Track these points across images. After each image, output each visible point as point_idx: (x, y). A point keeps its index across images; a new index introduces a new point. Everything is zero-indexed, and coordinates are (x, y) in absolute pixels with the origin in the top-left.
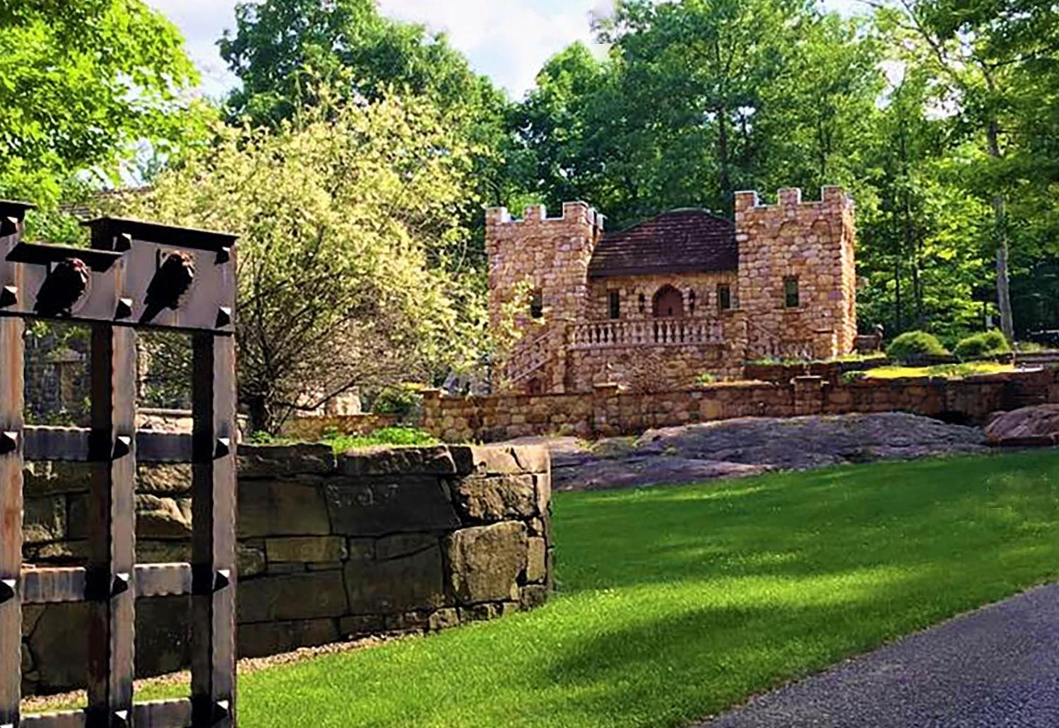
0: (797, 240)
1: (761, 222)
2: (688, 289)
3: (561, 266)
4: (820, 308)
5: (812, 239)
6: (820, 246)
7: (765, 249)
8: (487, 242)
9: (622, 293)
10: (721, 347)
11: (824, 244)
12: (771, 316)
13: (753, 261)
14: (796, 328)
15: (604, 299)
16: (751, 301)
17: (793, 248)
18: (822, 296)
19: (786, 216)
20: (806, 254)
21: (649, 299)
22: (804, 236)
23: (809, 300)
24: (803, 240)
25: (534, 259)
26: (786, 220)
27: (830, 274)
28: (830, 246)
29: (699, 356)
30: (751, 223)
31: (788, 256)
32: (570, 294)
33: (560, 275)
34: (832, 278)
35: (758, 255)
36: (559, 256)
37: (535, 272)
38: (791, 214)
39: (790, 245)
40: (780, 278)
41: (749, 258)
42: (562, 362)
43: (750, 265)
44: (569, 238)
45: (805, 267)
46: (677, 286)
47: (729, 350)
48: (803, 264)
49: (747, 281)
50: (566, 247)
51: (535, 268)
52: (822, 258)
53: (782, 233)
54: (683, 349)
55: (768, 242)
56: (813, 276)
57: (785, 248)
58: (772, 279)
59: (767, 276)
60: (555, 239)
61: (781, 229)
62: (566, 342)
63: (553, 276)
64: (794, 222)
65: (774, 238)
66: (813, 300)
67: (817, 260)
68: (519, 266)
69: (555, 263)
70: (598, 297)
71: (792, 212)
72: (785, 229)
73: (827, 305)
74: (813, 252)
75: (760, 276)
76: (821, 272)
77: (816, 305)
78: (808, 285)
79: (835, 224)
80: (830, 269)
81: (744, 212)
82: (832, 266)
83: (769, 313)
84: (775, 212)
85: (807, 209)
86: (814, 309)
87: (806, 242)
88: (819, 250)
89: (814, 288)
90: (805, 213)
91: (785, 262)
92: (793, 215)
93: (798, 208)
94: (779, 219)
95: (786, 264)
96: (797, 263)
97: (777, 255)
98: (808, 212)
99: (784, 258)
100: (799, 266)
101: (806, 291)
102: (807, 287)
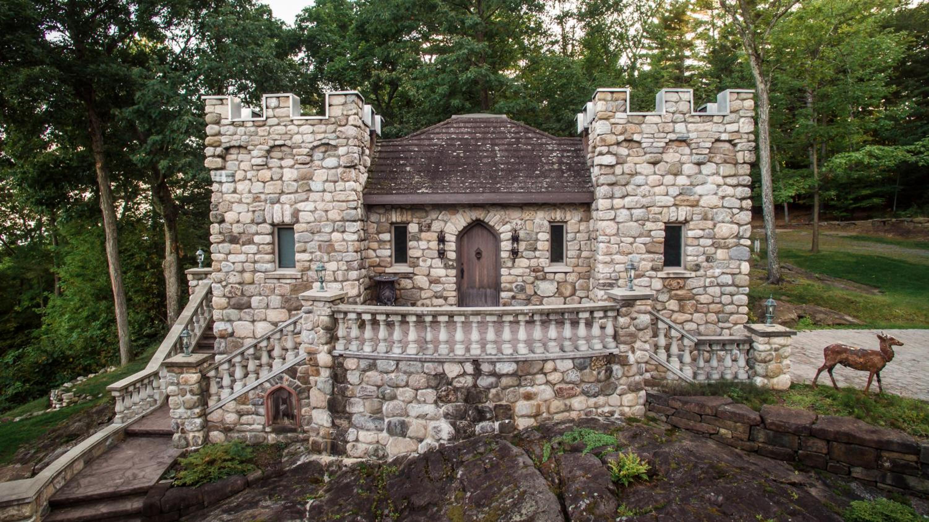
0: (689, 168)
1: (636, 137)
2: (508, 227)
3: (324, 191)
4: (717, 271)
5: (709, 168)
6: (720, 180)
7: (639, 179)
8: (209, 151)
9: (413, 228)
10: (611, 359)
11: (724, 177)
12: (644, 281)
13: (623, 197)
14: (680, 300)
15: (386, 237)
16: (618, 258)
17: (682, 180)
18: (721, 254)
19: (674, 132)
20: (699, 190)
21: (451, 238)
22: (699, 164)
23: (702, 258)
24: (695, 169)
25: (281, 179)
26: (673, 136)
27: (732, 222)
28: (733, 181)
29: (574, 376)
30: (621, 138)
31: (674, 191)
32: (336, 236)
33: (321, 206)
34: (735, 227)
35: (630, 188)
36: (320, 175)
37: (283, 198)
38: (680, 128)
39: (676, 175)
40: (660, 225)
41: (617, 191)
42: (325, 373)
43: (617, 202)
44: (336, 147)
45: (697, 210)
46: (491, 223)
47: (623, 362)
48: (695, 204)
49: (610, 228)
50: (331, 162)
51: (282, 193)
52: (723, 197)
53: (665, 157)
54: (549, 366)
55: (646, 169)
56: (710, 224)
57: (669, 179)
58: (649, 225)
59: (642, 221)
60: (314, 148)
61: (664, 150)
62: (333, 339)
63: (310, 206)
64: (683, 141)
65: (655, 163)
66: (708, 260)
67: (714, 200)
68: (258, 187)
69: (314, 186)
70: (378, 233)
71: (683, 125)
72: (671, 150)
73: (728, 267)
74: (710, 187)
75: (632, 220)
76: (720, 219)
77: (712, 267)
78: (701, 237)
79: (744, 148)
80: (734, 215)
81: (612, 121)
82: (735, 211)
83: (643, 276)
84: (657, 124)
85: (704, 122)
86: (709, 273)
87: (700, 172)
88: (719, 186)
89: (710, 242)
90: (701, 129)
91: (670, 200)
92: (684, 131)
93: (691, 120)
94: (662, 135)
95: (670, 204)
96: (686, 203)
97: (657, 190)
98: (706, 128)
99: (667, 194)
100: (688, 208)
101: (699, 245)
102: (701, 240)
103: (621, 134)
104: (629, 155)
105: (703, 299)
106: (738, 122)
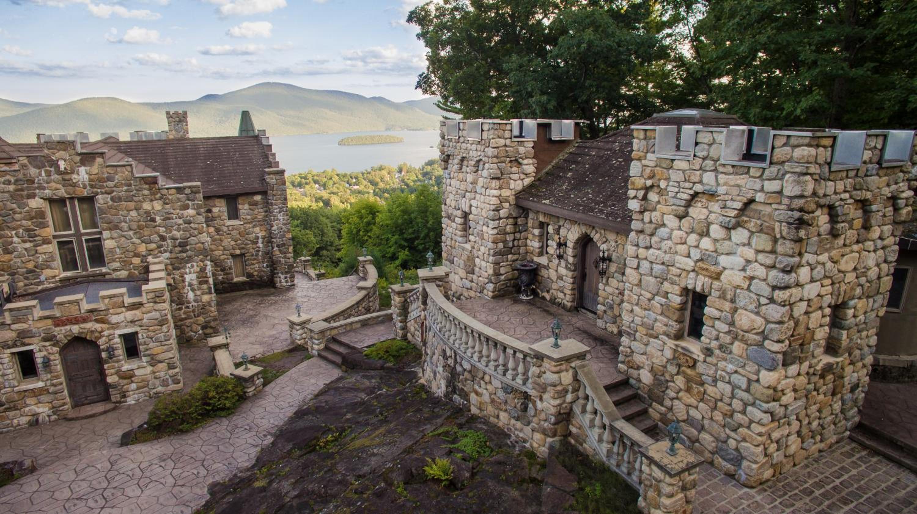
0: (716, 231)
1: (662, 184)
3: (481, 194)
4: (731, 367)
5: (739, 235)
6: (750, 254)
7: (664, 232)
9: (550, 230)
11: (758, 252)
12: (658, 344)
13: (648, 248)
14: (689, 380)
16: (637, 309)
17: (706, 243)
18: (737, 348)
19: (701, 182)
20: (723, 260)
21: (570, 245)
22: (727, 228)
23: (715, 344)
24: (723, 233)
25: (466, 181)
26: (700, 188)
27: (757, 313)
28: (768, 260)
30: (650, 183)
31: (696, 254)
33: (480, 205)
34: (761, 321)
35: (654, 240)
36: (480, 182)
37: (466, 195)
38: (709, 178)
39: (701, 236)
40: (677, 289)
41: (643, 240)
43: (642, 252)
45: (716, 284)
46: (595, 240)
48: (717, 277)
49: (633, 277)
51: (466, 191)
52: (752, 278)
53: (692, 211)
55: (671, 221)
56: (729, 306)
57: (693, 239)
58: (667, 286)
59: (661, 279)
61: (689, 204)
63: (476, 203)
64: (712, 195)
65: (681, 218)
66: (721, 347)
67: (737, 278)
68: (458, 184)
69: (478, 189)
70: (533, 228)
71: (712, 174)
72: (699, 204)
73: (743, 367)
74: (737, 261)
75: (651, 275)
76: (742, 304)
77: (725, 360)
78: (719, 319)
79: (781, 217)
80: (760, 305)
81: (643, 162)
82: (763, 301)
83: (657, 337)
84: (684, 171)
85: (737, 174)
86: (721, 364)
87: (730, 239)
88: (748, 262)
89: (725, 328)
90: (732, 183)
91: (689, 264)
92: (713, 182)
93: (721, 169)
94: (687, 185)
95: (689, 268)
96: (704, 272)
97: (679, 247)
98: (739, 182)
99: (689, 256)
100: (707, 279)
101: (713, 327)
102: (717, 322)
103: (649, 178)
104: (659, 202)
105: (710, 390)
106: (782, 179)
